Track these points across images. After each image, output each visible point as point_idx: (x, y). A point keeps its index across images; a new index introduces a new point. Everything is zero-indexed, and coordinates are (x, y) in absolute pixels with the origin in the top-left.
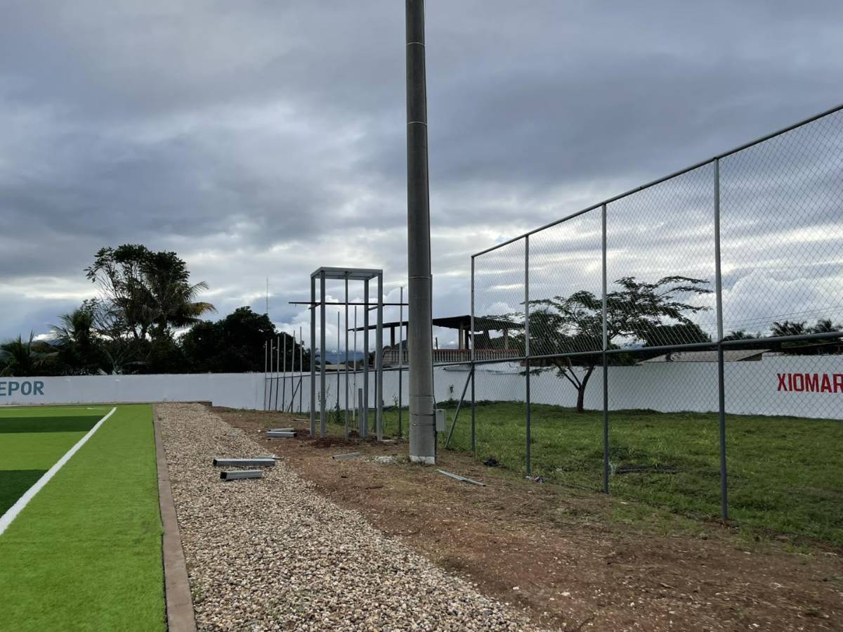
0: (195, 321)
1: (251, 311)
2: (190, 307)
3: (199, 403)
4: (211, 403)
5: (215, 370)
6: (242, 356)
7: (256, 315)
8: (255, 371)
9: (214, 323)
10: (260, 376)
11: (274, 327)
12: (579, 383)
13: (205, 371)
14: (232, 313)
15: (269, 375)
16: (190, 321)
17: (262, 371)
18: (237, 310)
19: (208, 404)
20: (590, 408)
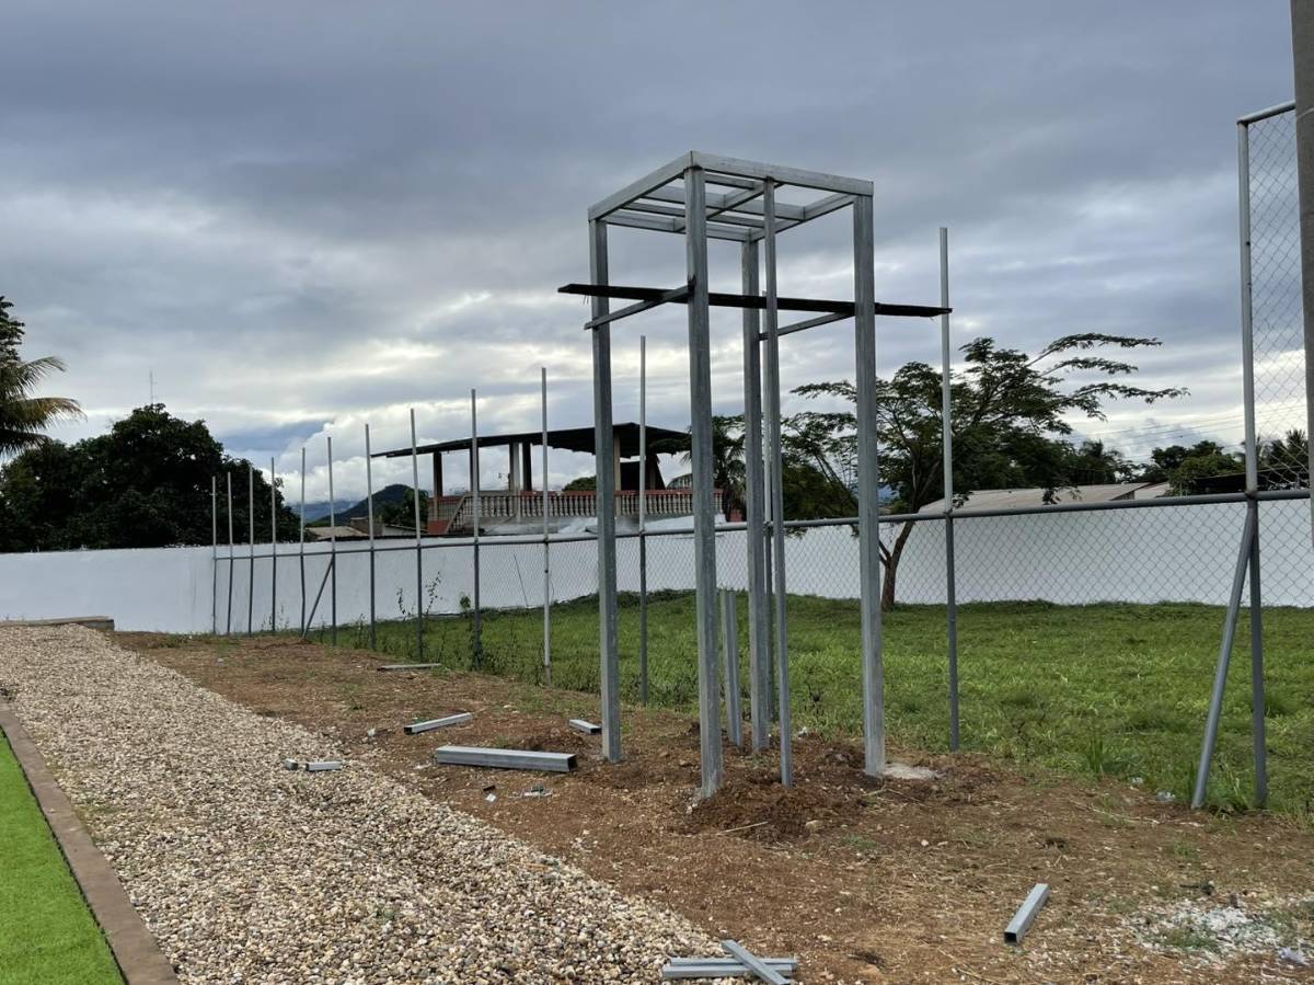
0: (33, 438)
1: (167, 414)
2: (24, 408)
3: (80, 623)
4: (112, 621)
5: (93, 544)
6: (153, 510)
7: (179, 423)
8: (190, 543)
9: (68, 446)
10: (202, 553)
11: (221, 449)
12: (887, 553)
13: (74, 544)
14: (126, 418)
15: (222, 551)
16: (21, 439)
17: (207, 542)
18: (136, 412)
19: (105, 625)
20: (909, 601)
